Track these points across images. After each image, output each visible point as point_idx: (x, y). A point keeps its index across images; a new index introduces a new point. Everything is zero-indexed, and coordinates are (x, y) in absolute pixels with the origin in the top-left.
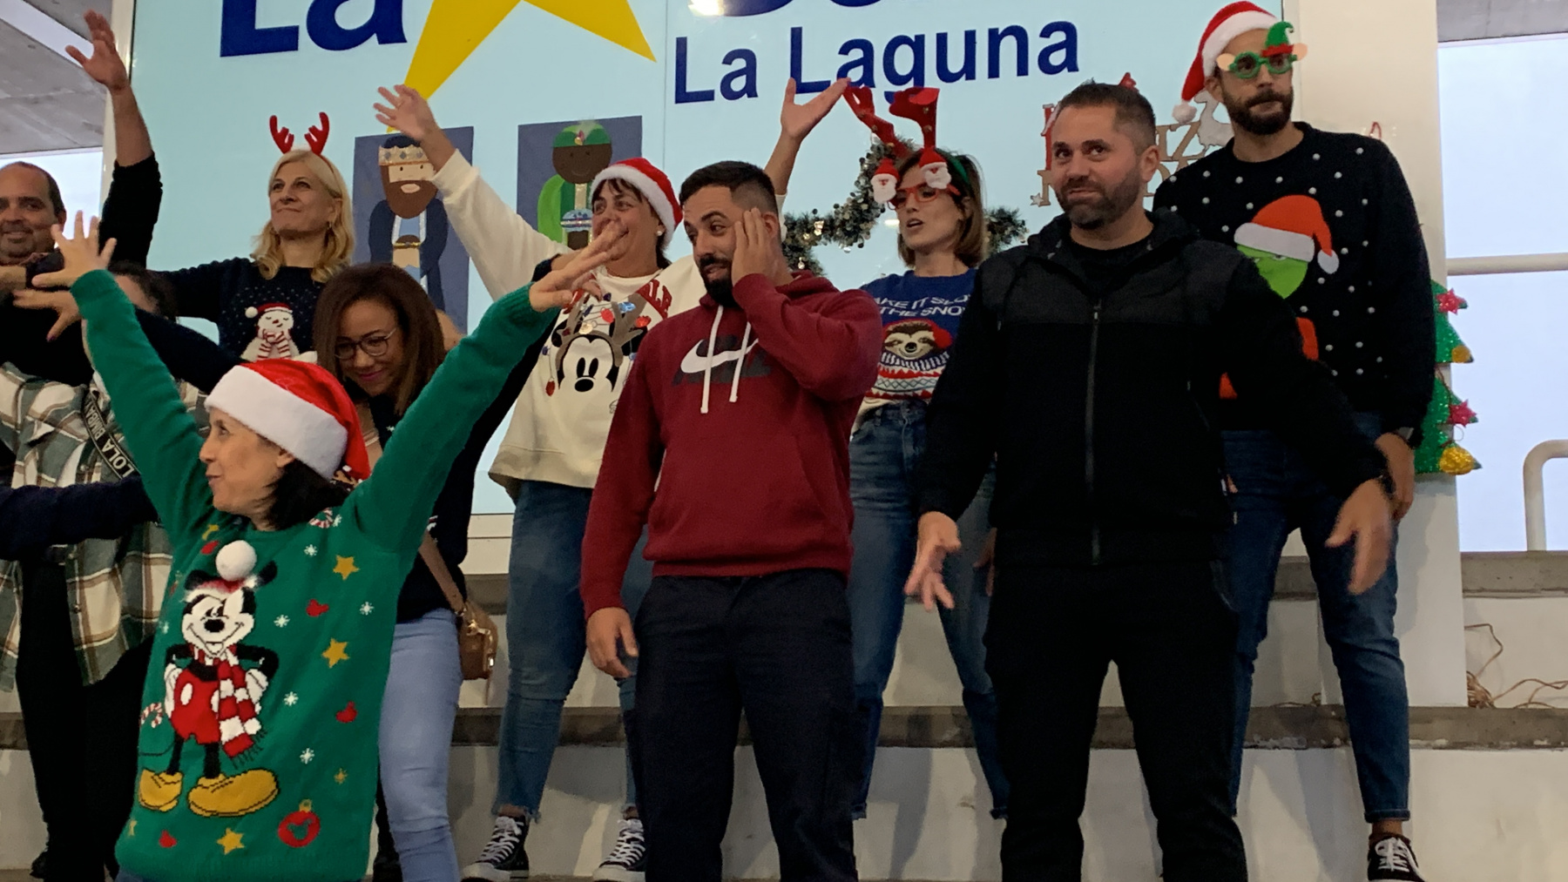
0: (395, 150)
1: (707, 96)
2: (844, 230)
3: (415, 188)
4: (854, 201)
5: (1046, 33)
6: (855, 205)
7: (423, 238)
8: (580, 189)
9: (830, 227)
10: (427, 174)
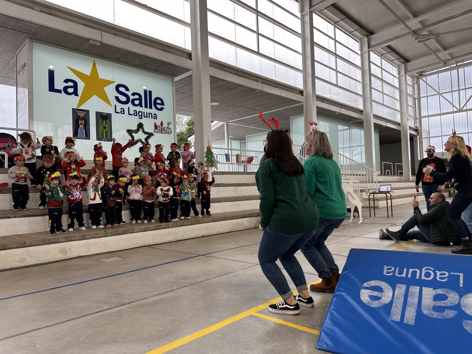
0: (79, 111)
2: (136, 132)
3: (82, 117)
5: (154, 114)
6: (137, 129)
7: (84, 124)
8: (104, 121)
9: (134, 132)
10: (84, 115)
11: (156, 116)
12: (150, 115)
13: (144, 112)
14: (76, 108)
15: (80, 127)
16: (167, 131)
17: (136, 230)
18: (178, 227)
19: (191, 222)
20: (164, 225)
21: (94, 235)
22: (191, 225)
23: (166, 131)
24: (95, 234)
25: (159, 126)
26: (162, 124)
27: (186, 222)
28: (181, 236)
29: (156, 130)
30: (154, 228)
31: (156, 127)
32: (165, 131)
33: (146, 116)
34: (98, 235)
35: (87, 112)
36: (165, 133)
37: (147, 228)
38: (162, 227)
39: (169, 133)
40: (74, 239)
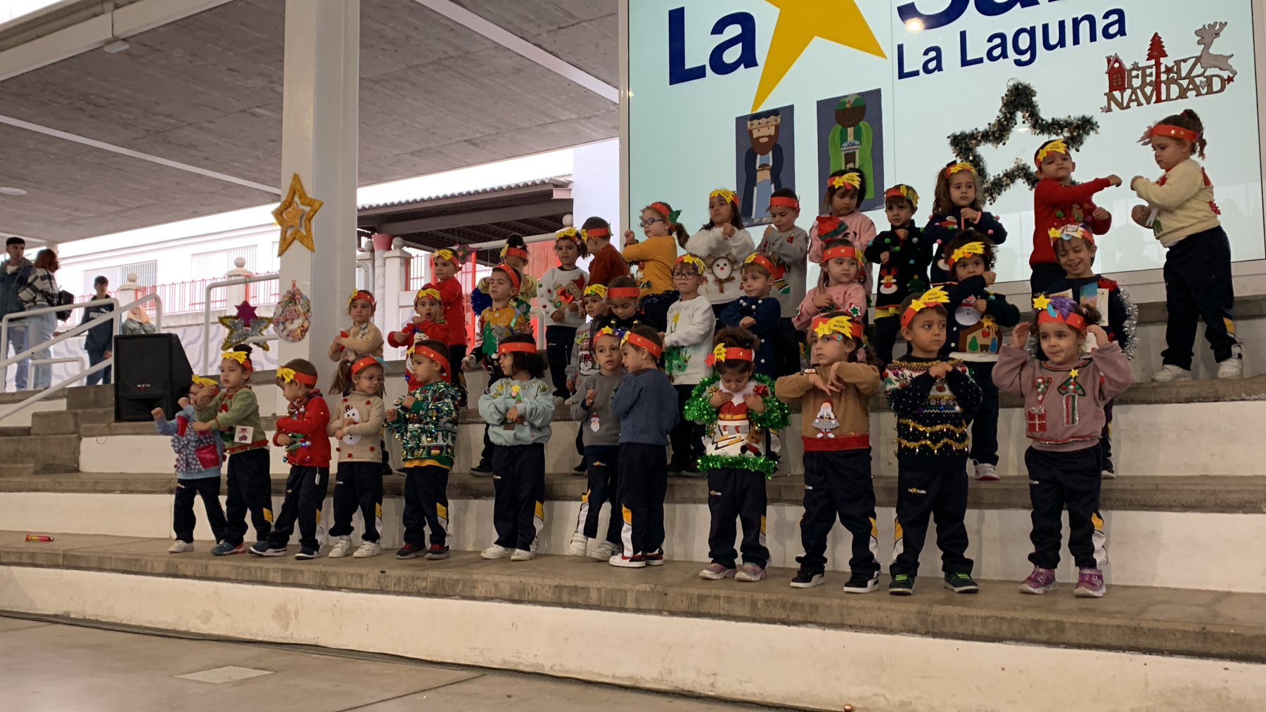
0: (756, 122)
1: (916, 73)
2: (994, 136)
3: (766, 140)
4: (999, 121)
5: (1106, 16)
6: (999, 122)
7: (771, 164)
8: (850, 130)
9: (986, 136)
10: (772, 131)
11: (1121, 21)
12: (1085, 27)
13: (1045, 27)
14: (749, 113)
15: (758, 181)
16: (1198, 81)
17: (480, 589)
18: (672, 613)
19: (754, 604)
20: (599, 590)
21: (349, 577)
22: (754, 620)
23: (1192, 81)
24: (353, 575)
25: (1136, 67)
26: (1157, 49)
27: (718, 597)
28: (699, 672)
29: (1117, 94)
30: (549, 595)
31: (1118, 76)
32: (1185, 83)
33: (1054, 39)
34: (361, 583)
35: (785, 115)
36: (1183, 95)
37: (523, 590)
38: (588, 598)
39: (1217, 84)
40: (300, 580)
